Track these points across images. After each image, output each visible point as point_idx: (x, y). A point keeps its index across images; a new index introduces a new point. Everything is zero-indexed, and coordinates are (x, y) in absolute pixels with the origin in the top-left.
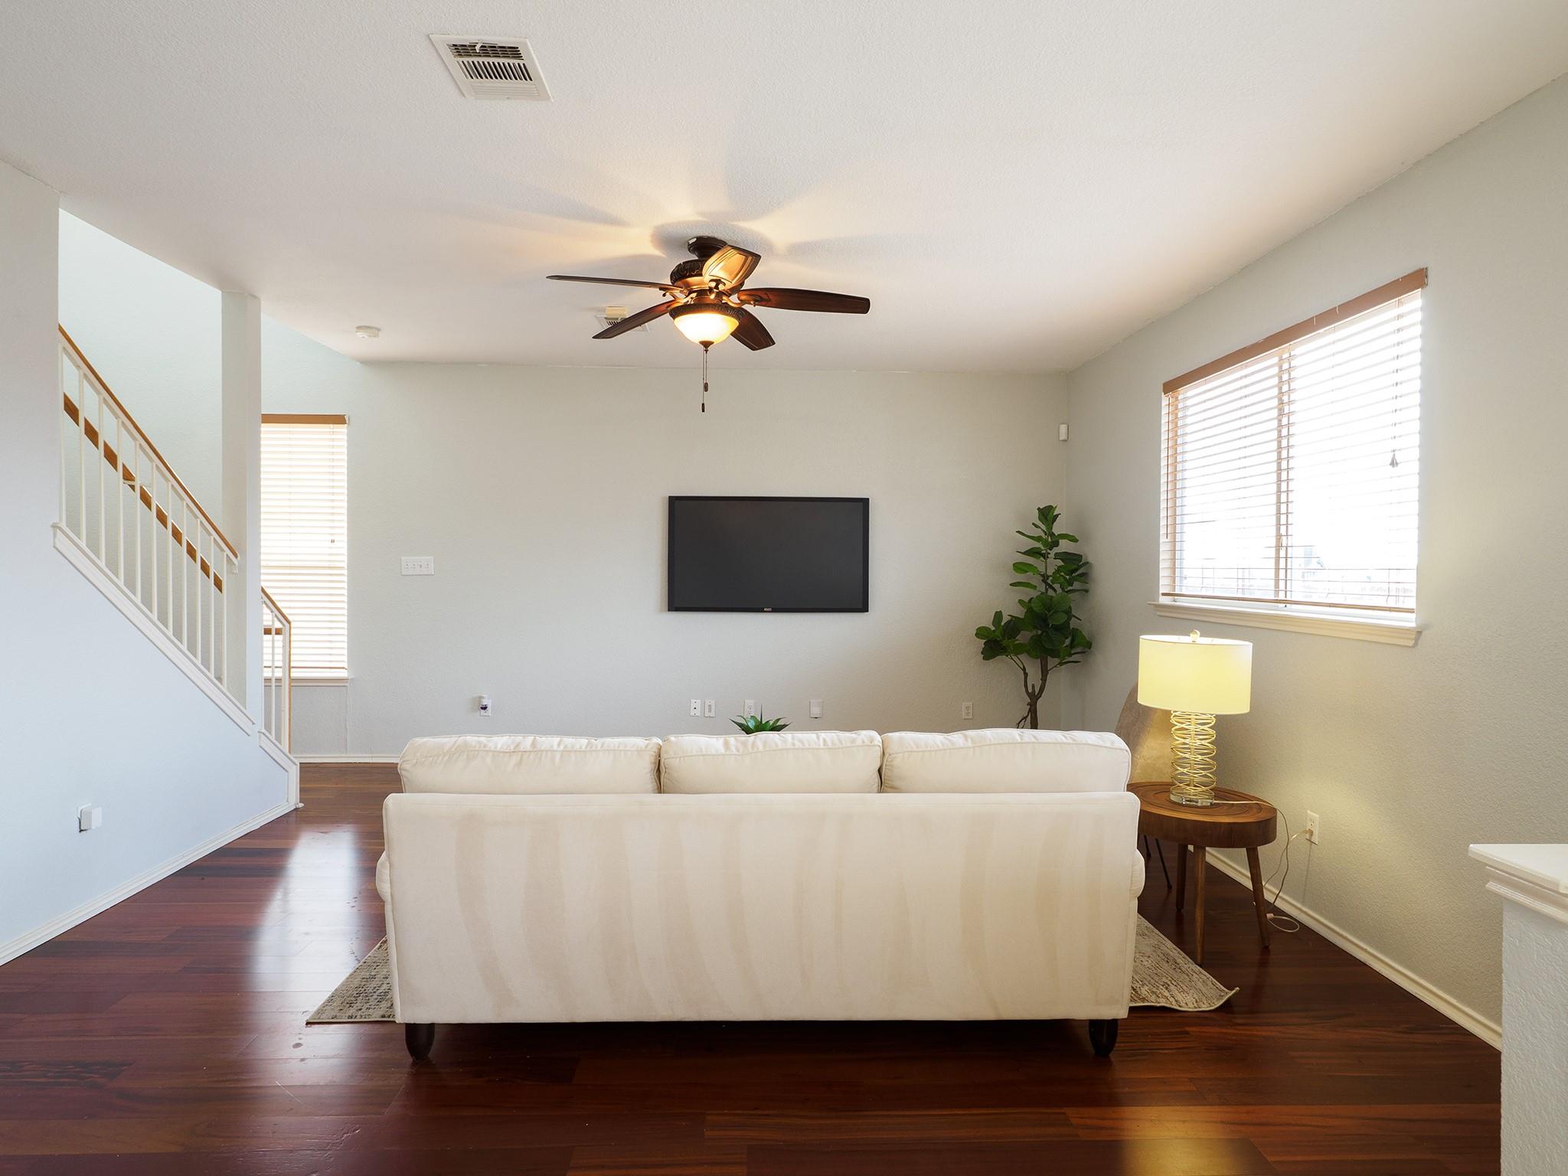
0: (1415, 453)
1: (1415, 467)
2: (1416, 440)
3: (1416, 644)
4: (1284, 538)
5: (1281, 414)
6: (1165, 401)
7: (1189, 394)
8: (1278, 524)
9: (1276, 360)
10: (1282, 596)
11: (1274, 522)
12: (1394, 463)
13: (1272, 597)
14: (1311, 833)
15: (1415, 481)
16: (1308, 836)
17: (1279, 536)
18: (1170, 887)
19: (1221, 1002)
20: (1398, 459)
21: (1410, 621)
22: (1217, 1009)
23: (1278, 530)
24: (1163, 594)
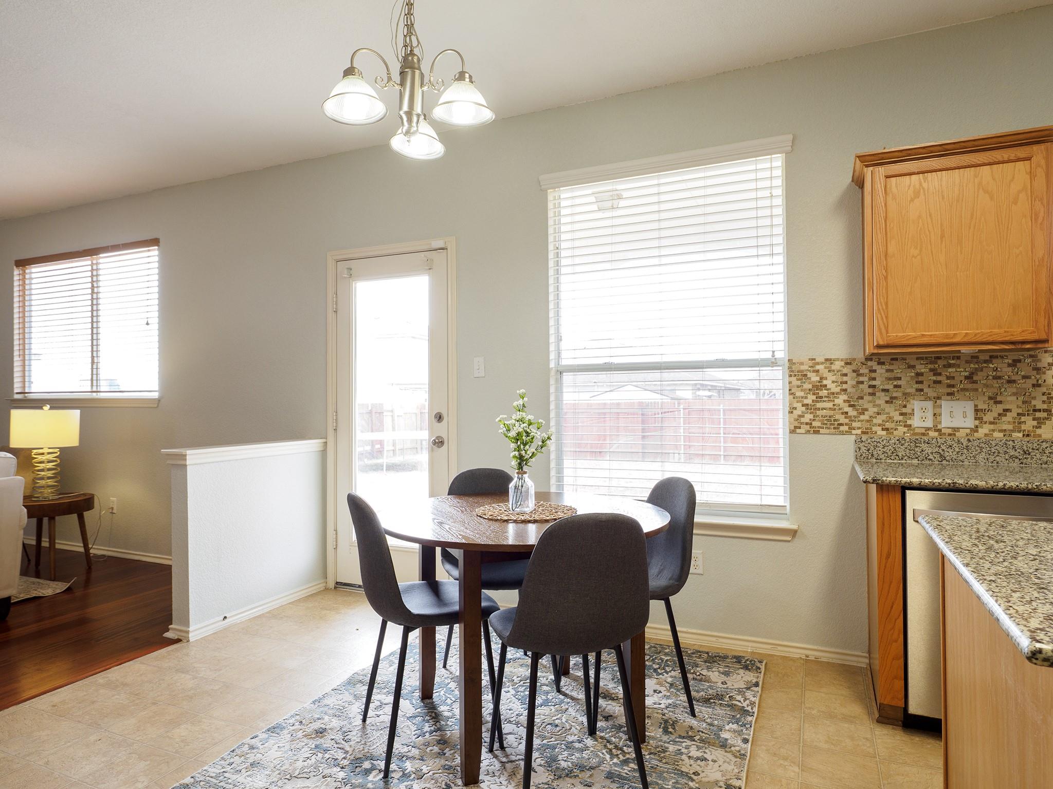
0: (157, 320)
1: (156, 326)
2: (156, 314)
3: (158, 406)
4: (95, 358)
5: (93, 293)
6: (16, 272)
7: (34, 270)
8: (92, 351)
9: (89, 262)
10: (95, 389)
11: (90, 350)
12: (147, 324)
13: (90, 390)
14: (112, 508)
15: (156, 333)
16: (111, 511)
17: (93, 357)
18: (29, 560)
19: (66, 588)
20: (149, 322)
21: (155, 395)
22: (64, 591)
23: (92, 354)
24: (17, 393)
